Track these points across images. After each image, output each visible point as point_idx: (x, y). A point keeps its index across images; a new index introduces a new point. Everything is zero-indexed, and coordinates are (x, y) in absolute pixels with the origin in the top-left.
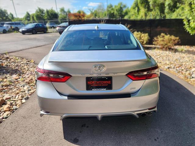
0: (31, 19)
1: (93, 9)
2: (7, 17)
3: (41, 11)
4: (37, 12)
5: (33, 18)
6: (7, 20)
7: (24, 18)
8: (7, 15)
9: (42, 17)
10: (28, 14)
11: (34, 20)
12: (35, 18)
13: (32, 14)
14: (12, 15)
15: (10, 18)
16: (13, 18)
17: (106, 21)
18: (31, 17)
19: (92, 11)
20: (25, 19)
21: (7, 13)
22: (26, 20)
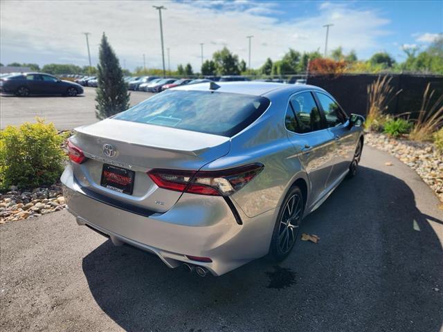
0: (273, 72)
1: (415, 50)
2: (236, 68)
3: (294, 56)
4: (286, 57)
5: (276, 69)
6: (235, 72)
7: (260, 70)
8: (236, 64)
9: (293, 67)
10: (270, 62)
11: (276, 73)
12: (279, 69)
13: (276, 63)
14: (245, 64)
15: (240, 69)
16: (244, 69)
17: (391, 79)
18: (273, 68)
19: (413, 55)
20: (262, 71)
21: (236, 61)
22: (263, 73)
